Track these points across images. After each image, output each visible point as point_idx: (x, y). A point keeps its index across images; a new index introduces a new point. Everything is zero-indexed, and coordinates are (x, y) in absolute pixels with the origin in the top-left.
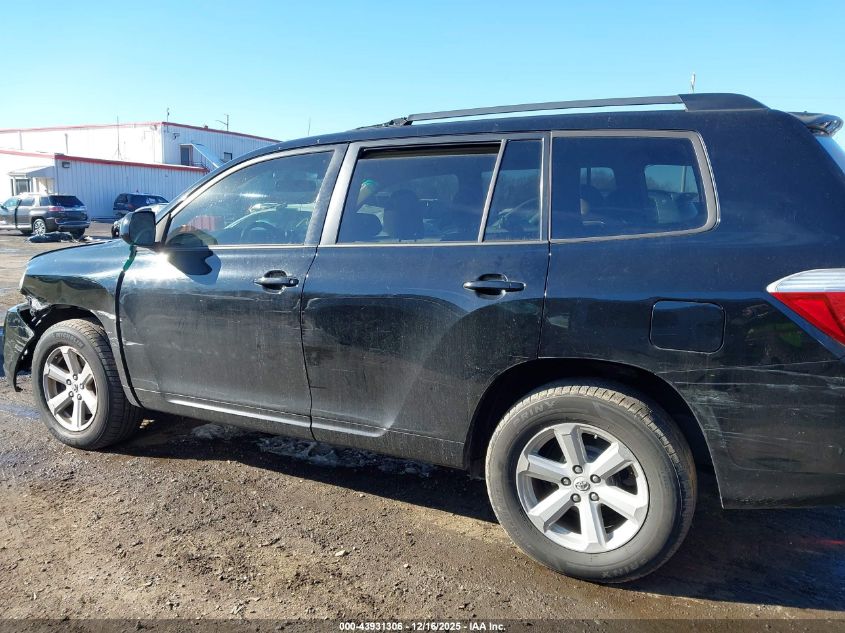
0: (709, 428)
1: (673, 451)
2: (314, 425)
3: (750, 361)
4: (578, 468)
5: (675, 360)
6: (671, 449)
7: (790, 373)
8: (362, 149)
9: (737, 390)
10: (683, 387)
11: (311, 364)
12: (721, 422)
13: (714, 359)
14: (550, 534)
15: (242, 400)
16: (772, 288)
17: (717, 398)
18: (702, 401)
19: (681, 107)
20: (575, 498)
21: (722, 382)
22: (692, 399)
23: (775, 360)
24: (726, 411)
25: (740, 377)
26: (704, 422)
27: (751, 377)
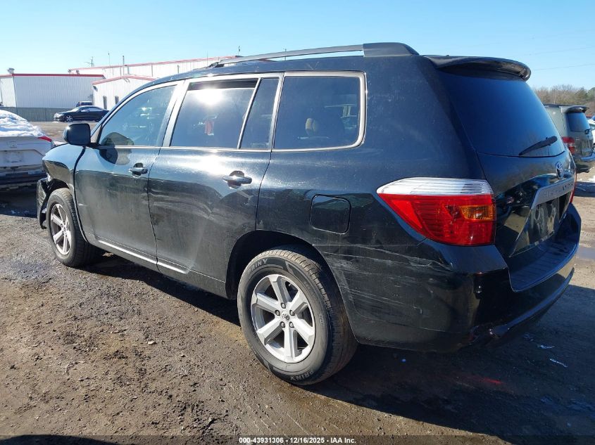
0: (343, 284)
1: (328, 299)
2: (159, 263)
3: (364, 241)
4: (284, 304)
5: (323, 237)
6: (326, 297)
7: (387, 252)
8: (191, 84)
9: (357, 261)
10: (327, 255)
11: (155, 224)
12: (349, 283)
13: (344, 238)
14: (268, 347)
15: (128, 244)
16: (379, 191)
17: (345, 265)
18: (338, 265)
19: (361, 53)
20: (282, 325)
21: (348, 254)
22: (332, 265)
23: (378, 242)
24: (351, 274)
25: (358, 252)
26: (340, 281)
27: (365, 252)
